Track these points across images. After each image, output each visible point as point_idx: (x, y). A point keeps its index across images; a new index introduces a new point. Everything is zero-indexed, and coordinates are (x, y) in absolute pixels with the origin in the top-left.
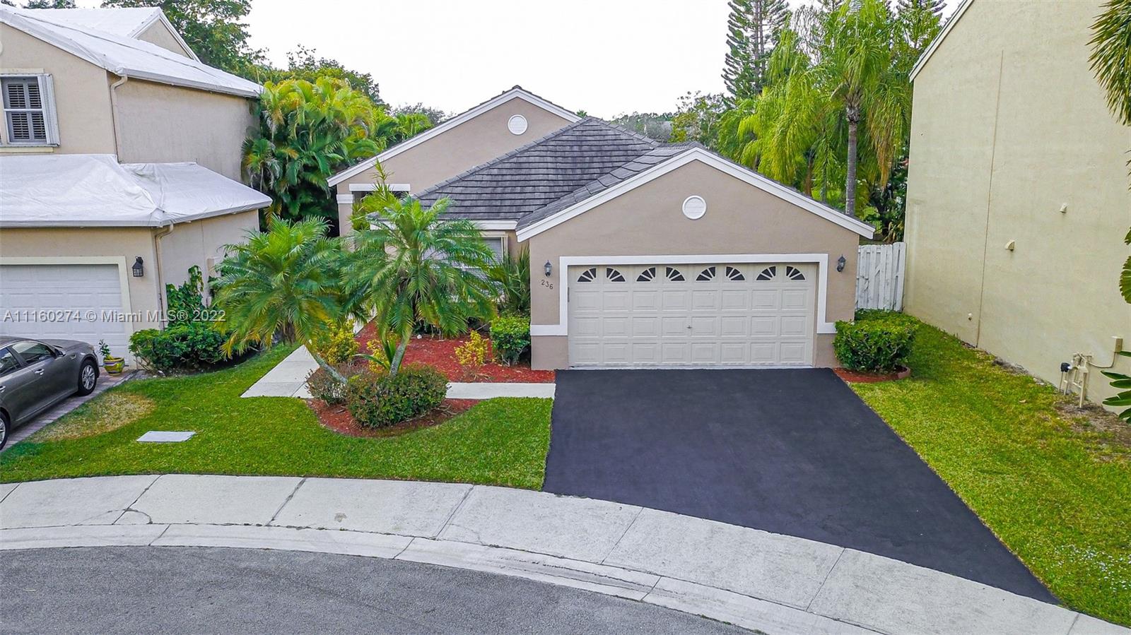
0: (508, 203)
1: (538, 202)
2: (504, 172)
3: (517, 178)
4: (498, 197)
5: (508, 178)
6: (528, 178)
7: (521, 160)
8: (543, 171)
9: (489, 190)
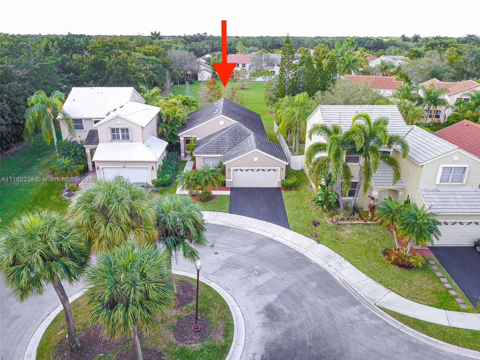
0: (220, 149)
1: (227, 149)
2: (219, 140)
3: (222, 142)
4: (218, 148)
5: (220, 142)
6: (225, 142)
7: (223, 137)
8: (227, 140)
9: (216, 146)
